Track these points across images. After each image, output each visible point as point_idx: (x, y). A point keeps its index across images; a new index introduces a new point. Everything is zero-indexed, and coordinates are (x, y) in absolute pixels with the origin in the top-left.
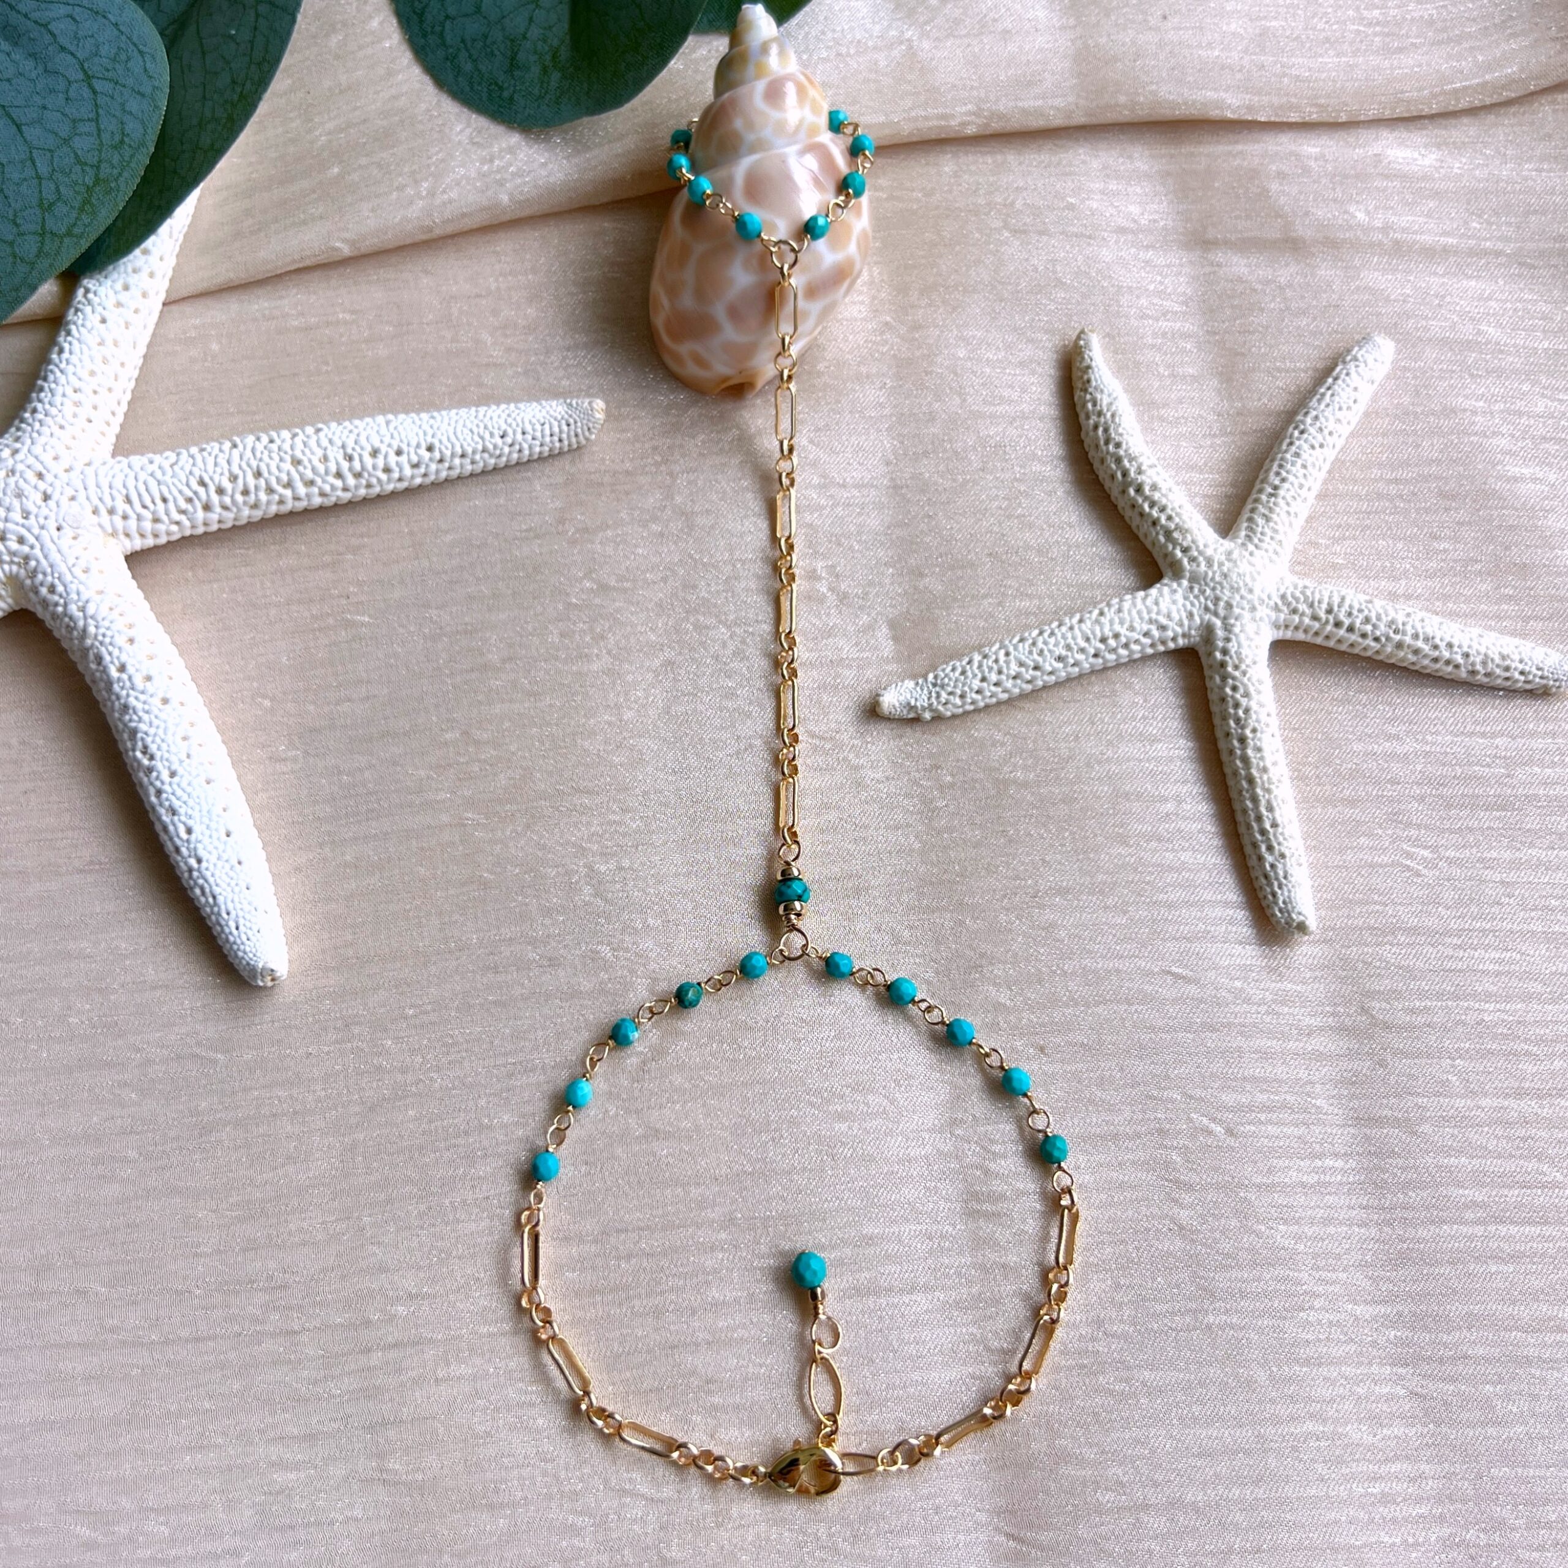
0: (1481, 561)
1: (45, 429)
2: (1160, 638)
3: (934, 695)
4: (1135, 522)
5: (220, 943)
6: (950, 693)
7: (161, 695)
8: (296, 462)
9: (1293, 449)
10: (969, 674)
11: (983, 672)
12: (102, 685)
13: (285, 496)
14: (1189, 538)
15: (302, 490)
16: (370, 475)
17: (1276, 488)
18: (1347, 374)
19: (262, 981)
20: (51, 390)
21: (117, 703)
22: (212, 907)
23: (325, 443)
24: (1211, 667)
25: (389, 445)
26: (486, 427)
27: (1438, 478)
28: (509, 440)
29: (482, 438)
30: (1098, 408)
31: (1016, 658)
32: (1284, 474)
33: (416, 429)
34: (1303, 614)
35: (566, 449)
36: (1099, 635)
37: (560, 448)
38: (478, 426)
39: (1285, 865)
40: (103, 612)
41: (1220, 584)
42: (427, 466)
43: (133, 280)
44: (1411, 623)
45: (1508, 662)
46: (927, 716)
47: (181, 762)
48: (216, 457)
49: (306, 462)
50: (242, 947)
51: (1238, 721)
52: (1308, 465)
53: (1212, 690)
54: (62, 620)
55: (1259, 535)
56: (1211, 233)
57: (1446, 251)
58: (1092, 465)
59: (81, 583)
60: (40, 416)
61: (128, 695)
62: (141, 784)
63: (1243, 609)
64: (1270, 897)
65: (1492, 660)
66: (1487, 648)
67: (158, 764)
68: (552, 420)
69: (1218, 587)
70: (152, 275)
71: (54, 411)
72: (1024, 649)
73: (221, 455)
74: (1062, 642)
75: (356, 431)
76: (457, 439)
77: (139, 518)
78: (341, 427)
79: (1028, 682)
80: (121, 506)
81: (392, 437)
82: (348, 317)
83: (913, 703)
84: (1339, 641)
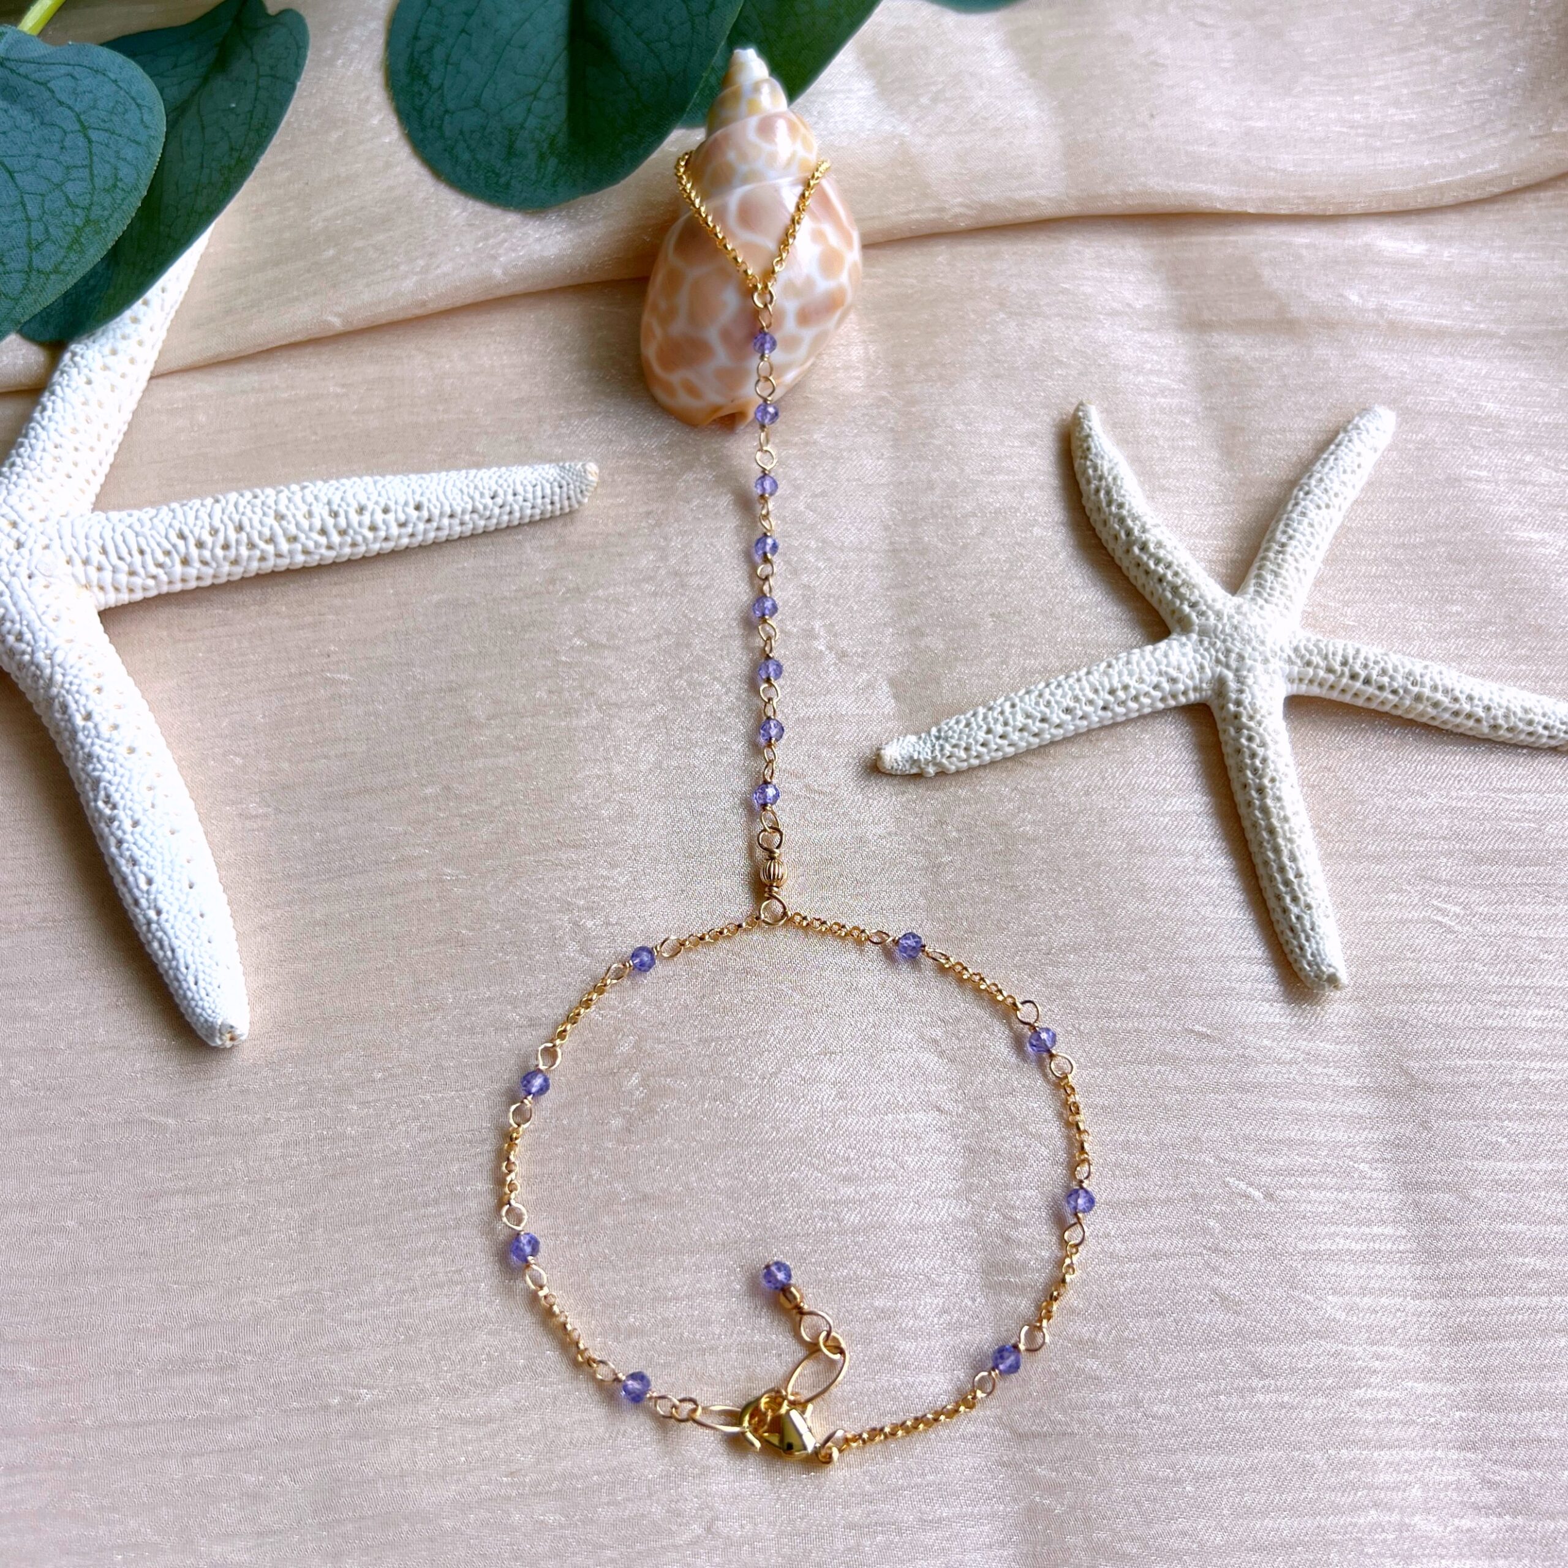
0: (1495, 623)
1: (22, 481)
2: (1170, 691)
3: (937, 748)
4: (1140, 580)
5: (177, 1001)
6: (955, 746)
7: (127, 744)
8: (280, 517)
9: (1299, 508)
10: (974, 725)
11: (988, 724)
12: (67, 734)
13: (268, 552)
14: (1197, 593)
15: (284, 547)
16: (355, 532)
17: (1283, 545)
18: (1350, 441)
19: (221, 1039)
20: (31, 446)
21: (81, 752)
22: (170, 961)
23: (310, 499)
24: (1224, 720)
25: (377, 503)
26: (476, 488)
27: (1446, 543)
28: (499, 501)
29: (472, 498)
30: (1099, 473)
31: (1022, 709)
32: (1291, 532)
33: (405, 488)
34: (1317, 667)
35: (558, 513)
36: (1108, 686)
37: (552, 512)
38: (468, 486)
39: (1311, 916)
40: (71, 660)
41: (1231, 636)
42: (415, 525)
43: (121, 345)
44: (1429, 675)
45: (1531, 716)
46: (931, 770)
47: (145, 810)
48: (197, 511)
49: (290, 517)
50: (200, 1003)
51: (1255, 771)
52: (1316, 524)
53: (1226, 743)
54: (28, 669)
55: (1268, 590)
56: (1206, 315)
57: (1441, 334)
58: (1094, 530)
59: (51, 631)
60: (17, 469)
61: (93, 744)
62: (102, 837)
63: (1255, 660)
64: (1297, 950)
65: (1515, 713)
66: (1509, 701)
67: (120, 813)
68: (544, 482)
69: (1229, 639)
70: (140, 343)
71: (32, 464)
72: (1030, 700)
73: (202, 509)
74: (1070, 694)
75: (342, 489)
76: (447, 498)
77: (115, 570)
78: (327, 485)
79: (1035, 735)
80: (97, 557)
81: (379, 495)
82: (339, 390)
83: (916, 757)
84: (1356, 695)
